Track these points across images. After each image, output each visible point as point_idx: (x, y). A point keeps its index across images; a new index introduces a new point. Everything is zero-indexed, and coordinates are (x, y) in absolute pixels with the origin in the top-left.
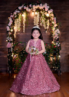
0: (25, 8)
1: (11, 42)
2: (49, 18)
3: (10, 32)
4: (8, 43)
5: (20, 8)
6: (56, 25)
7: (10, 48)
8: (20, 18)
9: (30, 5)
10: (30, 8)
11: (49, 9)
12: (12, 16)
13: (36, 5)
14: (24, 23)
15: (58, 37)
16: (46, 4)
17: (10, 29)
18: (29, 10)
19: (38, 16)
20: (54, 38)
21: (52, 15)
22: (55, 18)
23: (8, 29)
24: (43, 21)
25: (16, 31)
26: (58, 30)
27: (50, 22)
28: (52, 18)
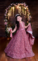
0: (14, 4)
1: (7, 22)
2: (26, 10)
3: (6, 16)
4: (5, 22)
5: (11, 4)
6: (29, 14)
7: (6, 25)
8: (11, 9)
9: (17, 3)
10: (16, 5)
11: (26, 6)
12: (7, 9)
13: (19, 3)
14: (13, 12)
15: (30, 20)
16: (25, 3)
17: (6, 15)
18: (16, 6)
19: (21, 9)
20: (28, 20)
21: (28, 8)
22: (29, 10)
23: (5, 15)
24: (23, 11)
25: (9, 16)
26: (30, 16)
27: (27, 12)
28: (28, 10)
